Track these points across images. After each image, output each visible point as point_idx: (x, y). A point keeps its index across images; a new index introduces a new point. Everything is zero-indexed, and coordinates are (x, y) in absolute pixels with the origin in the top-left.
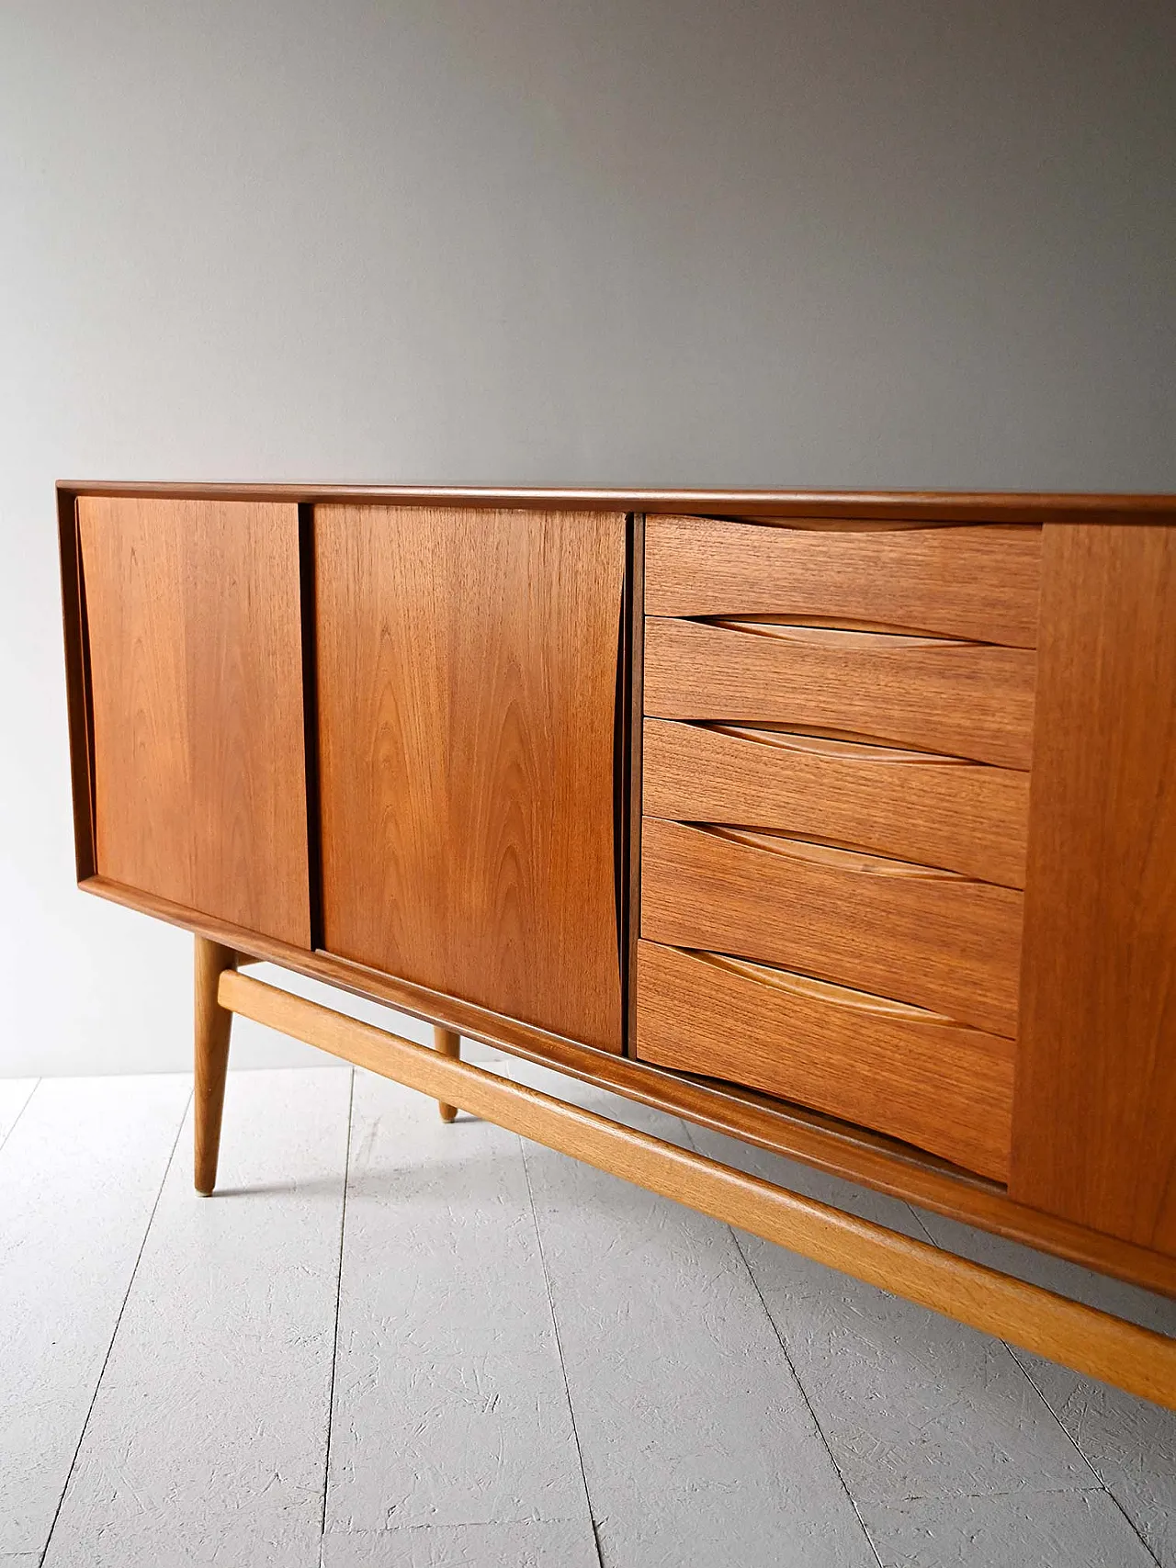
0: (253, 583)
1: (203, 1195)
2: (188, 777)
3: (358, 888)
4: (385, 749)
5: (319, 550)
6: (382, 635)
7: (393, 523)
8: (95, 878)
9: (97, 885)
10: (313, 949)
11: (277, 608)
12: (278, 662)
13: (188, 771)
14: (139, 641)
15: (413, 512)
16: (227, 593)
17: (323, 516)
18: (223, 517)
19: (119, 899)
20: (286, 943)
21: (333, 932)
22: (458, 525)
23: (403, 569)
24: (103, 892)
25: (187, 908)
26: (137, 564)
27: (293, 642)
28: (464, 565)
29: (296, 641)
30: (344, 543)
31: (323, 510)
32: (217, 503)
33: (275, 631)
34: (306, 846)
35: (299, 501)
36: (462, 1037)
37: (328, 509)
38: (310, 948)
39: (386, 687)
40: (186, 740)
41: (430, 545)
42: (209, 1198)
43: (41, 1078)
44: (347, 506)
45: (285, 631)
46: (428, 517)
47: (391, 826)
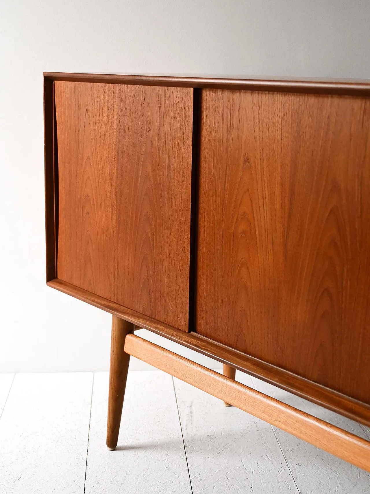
0: (161, 131)
1: (111, 449)
2: (115, 232)
3: (220, 302)
4: (242, 227)
5: (204, 114)
6: (244, 164)
7: (255, 100)
8: (57, 280)
9: (58, 284)
10: (189, 332)
11: (176, 145)
12: (175, 175)
13: (115, 229)
14: (88, 158)
15: (270, 95)
16: (144, 136)
17: (208, 96)
18: (144, 94)
19: (71, 293)
20: (173, 327)
21: (202, 322)
22: (301, 103)
23: (261, 127)
24: (61, 289)
25: (110, 301)
26: (89, 117)
27: (186, 164)
28: (304, 126)
29: (188, 164)
30: (221, 110)
31: (208, 92)
32: (141, 86)
33: (175, 158)
34: (189, 276)
35: (194, 87)
37: (211, 92)
38: (187, 331)
39: (245, 192)
40: (114, 212)
41: (281, 114)
42: (114, 451)
43: (16, 373)
44: (224, 90)
45: (181, 158)
46: (279, 98)
47: (244, 269)
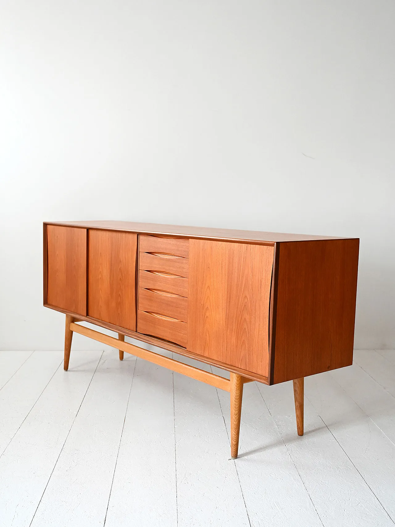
2: (65, 282)
5: (90, 238)
6: (100, 255)
7: (102, 233)
8: (47, 304)
12: (82, 259)
14: (58, 254)
20: (83, 315)
21: (90, 313)
22: (113, 234)
24: (48, 307)
25: (64, 309)
26: (58, 239)
28: (113, 242)
29: (85, 255)
32: (72, 228)
33: (82, 253)
34: (86, 295)
35: (86, 229)
36: (125, 336)
37: (91, 231)
38: (86, 316)
39: (100, 264)
40: (65, 275)
41: (108, 238)
42: (67, 372)
43: (34, 351)
44: (94, 230)
46: (108, 233)
